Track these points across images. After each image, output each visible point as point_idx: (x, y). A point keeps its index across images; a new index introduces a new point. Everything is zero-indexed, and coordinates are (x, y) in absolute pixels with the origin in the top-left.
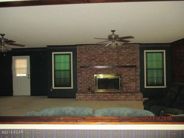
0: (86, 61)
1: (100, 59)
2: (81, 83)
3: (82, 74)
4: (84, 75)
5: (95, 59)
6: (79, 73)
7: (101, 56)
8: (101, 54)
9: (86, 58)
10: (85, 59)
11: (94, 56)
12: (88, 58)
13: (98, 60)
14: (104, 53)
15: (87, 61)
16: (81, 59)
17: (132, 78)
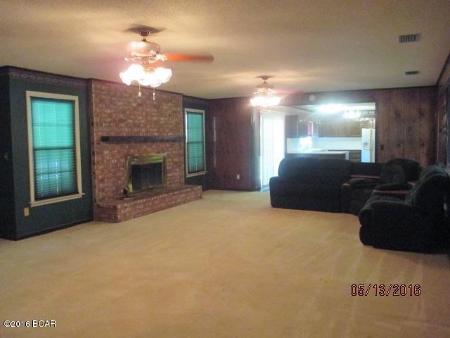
0: (110, 123)
1: (134, 120)
2: (102, 181)
3: (103, 158)
4: (108, 158)
5: (126, 120)
6: (98, 153)
7: (136, 112)
8: (135, 109)
9: (110, 116)
10: (109, 120)
11: (123, 112)
12: (114, 116)
13: (130, 123)
14: (140, 108)
15: (112, 124)
16: (100, 119)
17: (176, 160)
